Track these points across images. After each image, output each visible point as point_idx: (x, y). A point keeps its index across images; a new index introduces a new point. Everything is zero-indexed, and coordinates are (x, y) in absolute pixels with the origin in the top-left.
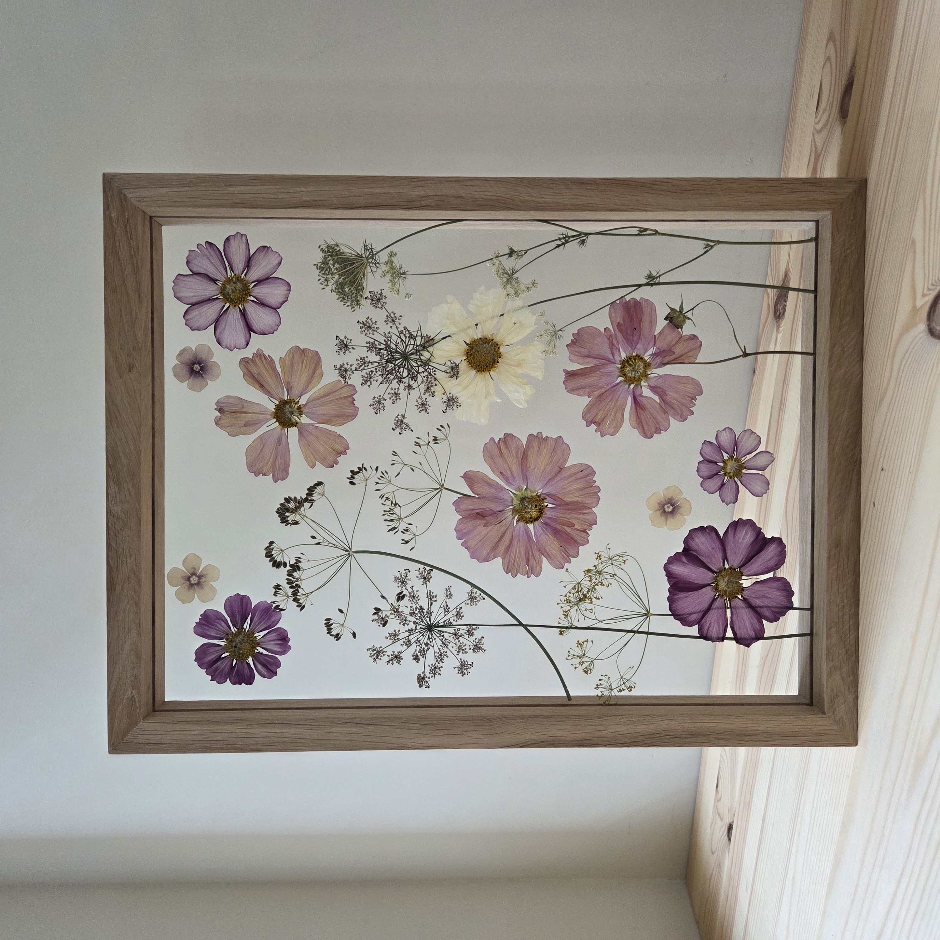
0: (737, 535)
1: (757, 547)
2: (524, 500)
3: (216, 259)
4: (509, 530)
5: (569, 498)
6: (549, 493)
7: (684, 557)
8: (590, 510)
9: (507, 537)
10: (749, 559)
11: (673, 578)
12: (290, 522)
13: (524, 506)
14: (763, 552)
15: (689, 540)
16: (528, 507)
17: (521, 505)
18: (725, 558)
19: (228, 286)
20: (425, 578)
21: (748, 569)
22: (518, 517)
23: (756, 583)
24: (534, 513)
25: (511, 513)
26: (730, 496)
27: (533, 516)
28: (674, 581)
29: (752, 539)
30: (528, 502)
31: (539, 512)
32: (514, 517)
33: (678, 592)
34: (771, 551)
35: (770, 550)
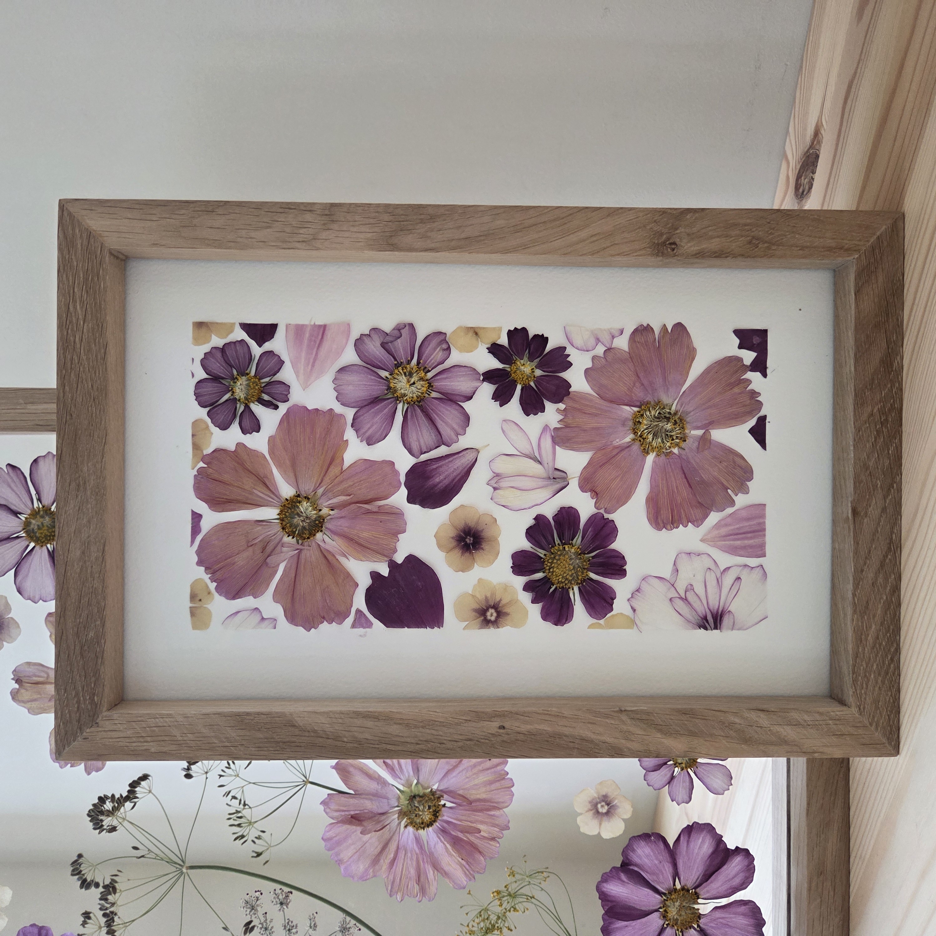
0: (692, 845)
1: (718, 860)
2: (414, 799)
3: (20, 486)
4: (394, 838)
5: (474, 795)
6: (447, 790)
7: (622, 874)
8: (501, 811)
9: (393, 847)
10: (707, 876)
11: (608, 901)
12: (105, 827)
13: (414, 808)
14: (725, 867)
15: (629, 851)
16: (419, 809)
17: (410, 807)
18: (676, 874)
19: (33, 521)
20: (281, 904)
21: (705, 889)
22: (406, 821)
23: (716, 908)
24: (427, 817)
25: (397, 816)
26: (682, 793)
27: (425, 820)
28: (610, 904)
29: (711, 850)
30: (419, 802)
31: (433, 815)
32: (400, 823)
33: (614, 920)
34: (735, 865)
35: (733, 865)
